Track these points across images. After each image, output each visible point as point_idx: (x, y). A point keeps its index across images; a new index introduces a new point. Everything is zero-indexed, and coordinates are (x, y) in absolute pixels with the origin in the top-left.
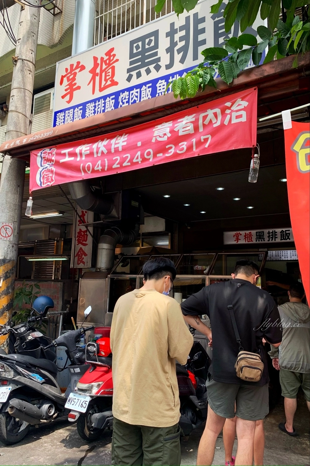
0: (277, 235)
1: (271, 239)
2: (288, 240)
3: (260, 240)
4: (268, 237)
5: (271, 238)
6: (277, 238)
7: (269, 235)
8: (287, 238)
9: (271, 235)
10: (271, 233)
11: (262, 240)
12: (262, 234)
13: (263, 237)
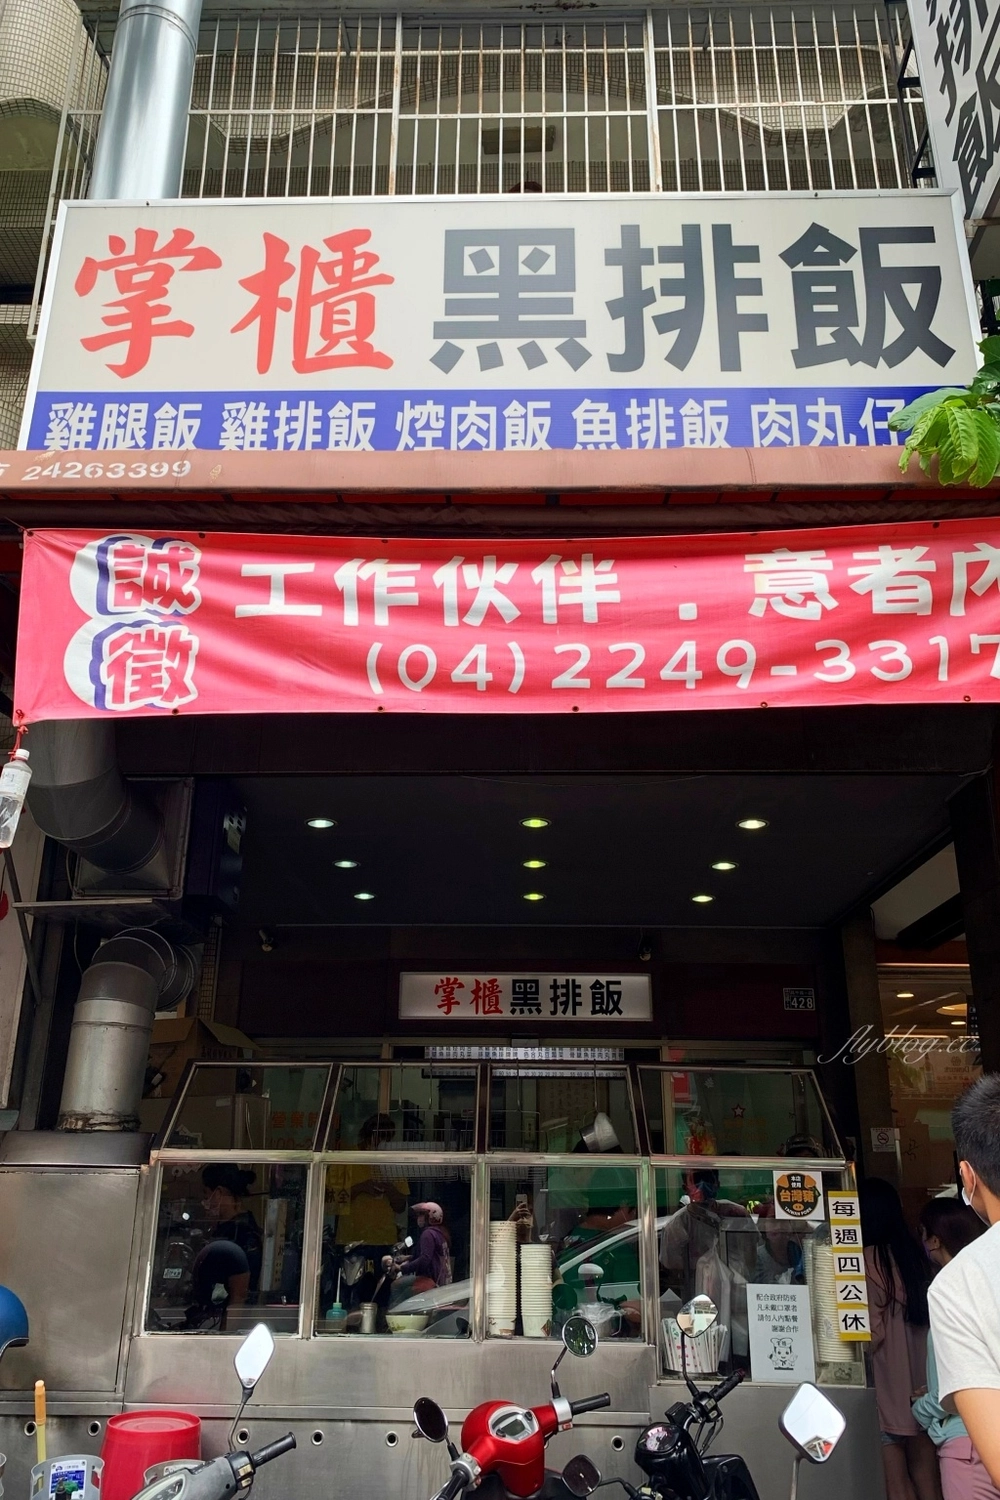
0: (579, 995)
1: (560, 1008)
2: (615, 1016)
3: (526, 1008)
4: (552, 1000)
5: (561, 1004)
6: (580, 1004)
7: (555, 993)
8: (611, 1007)
9: (563, 995)
10: (563, 986)
11: (533, 1008)
12: (531, 987)
13: (537, 999)
